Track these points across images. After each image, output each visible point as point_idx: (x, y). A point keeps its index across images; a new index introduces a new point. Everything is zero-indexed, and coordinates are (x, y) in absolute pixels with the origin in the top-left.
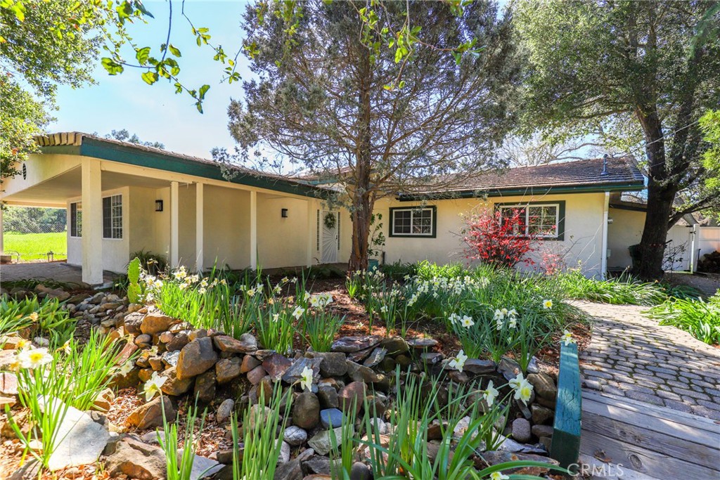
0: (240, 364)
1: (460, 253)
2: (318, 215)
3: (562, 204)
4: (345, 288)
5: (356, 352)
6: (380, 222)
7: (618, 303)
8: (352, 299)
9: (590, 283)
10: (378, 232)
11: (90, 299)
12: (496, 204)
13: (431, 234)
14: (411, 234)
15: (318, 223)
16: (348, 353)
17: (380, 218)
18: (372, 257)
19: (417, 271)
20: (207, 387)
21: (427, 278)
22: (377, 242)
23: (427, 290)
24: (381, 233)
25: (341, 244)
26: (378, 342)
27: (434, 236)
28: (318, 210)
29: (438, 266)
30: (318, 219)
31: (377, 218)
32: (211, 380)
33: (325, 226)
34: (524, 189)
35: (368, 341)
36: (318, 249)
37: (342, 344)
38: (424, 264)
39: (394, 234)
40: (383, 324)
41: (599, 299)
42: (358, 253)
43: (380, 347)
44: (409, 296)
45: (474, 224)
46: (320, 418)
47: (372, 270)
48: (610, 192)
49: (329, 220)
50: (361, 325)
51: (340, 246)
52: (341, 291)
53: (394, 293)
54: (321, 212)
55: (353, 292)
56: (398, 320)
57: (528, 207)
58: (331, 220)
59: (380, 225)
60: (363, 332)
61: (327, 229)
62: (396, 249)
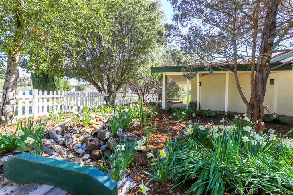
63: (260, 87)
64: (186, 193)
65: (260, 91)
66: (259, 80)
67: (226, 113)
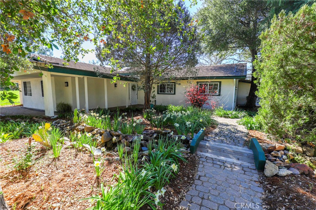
0: (119, 138)
1: (184, 101)
3: (220, 82)
4: (142, 115)
5: (149, 134)
6: (154, 90)
7: (233, 118)
8: (145, 119)
9: (225, 112)
10: (153, 94)
11: (55, 122)
12: (197, 82)
13: (173, 93)
14: (166, 93)
15: (129, 89)
16: (147, 135)
17: (154, 89)
18: (151, 103)
19: (167, 108)
20: (111, 144)
21: (171, 111)
22: (153, 97)
23: (169, 116)
24: (154, 94)
25: (138, 96)
26: (155, 132)
27: (175, 94)
29: (175, 106)
30: (129, 87)
31: (153, 88)
32: (111, 143)
34: (206, 77)
35: (152, 131)
36: (129, 99)
37: (145, 132)
38: (170, 105)
39: (159, 93)
40: (156, 127)
41: (227, 117)
42: (147, 103)
43: (155, 133)
44: (164, 119)
45: (189, 90)
46: (142, 149)
47: (152, 109)
48: (236, 79)
49: (133, 87)
50: (149, 128)
51: (138, 97)
52: (141, 116)
53: (160, 117)
54: (130, 85)
55: (145, 117)
56: (160, 126)
57: (208, 83)
59: (154, 91)
60: (150, 129)
61: (133, 91)
62: (160, 99)
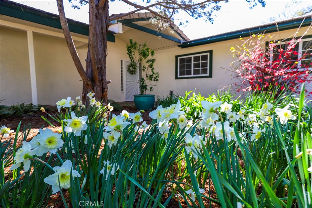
2: (122, 65)
13: (208, 75)
14: (192, 75)
15: (122, 71)
27: (211, 76)
28: (122, 61)
30: (122, 68)
33: (128, 73)
36: (122, 90)
39: (179, 76)
49: (131, 68)
54: (124, 62)
57: (300, 41)
58: (133, 68)
63: (100, 45)
64: (29, 194)
65: (100, 53)
66: (98, 32)
67: (35, 106)
